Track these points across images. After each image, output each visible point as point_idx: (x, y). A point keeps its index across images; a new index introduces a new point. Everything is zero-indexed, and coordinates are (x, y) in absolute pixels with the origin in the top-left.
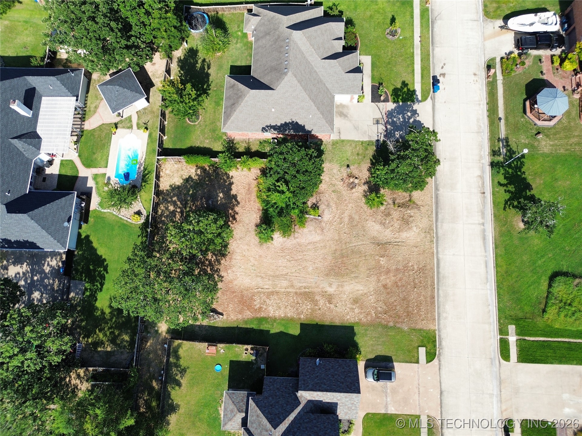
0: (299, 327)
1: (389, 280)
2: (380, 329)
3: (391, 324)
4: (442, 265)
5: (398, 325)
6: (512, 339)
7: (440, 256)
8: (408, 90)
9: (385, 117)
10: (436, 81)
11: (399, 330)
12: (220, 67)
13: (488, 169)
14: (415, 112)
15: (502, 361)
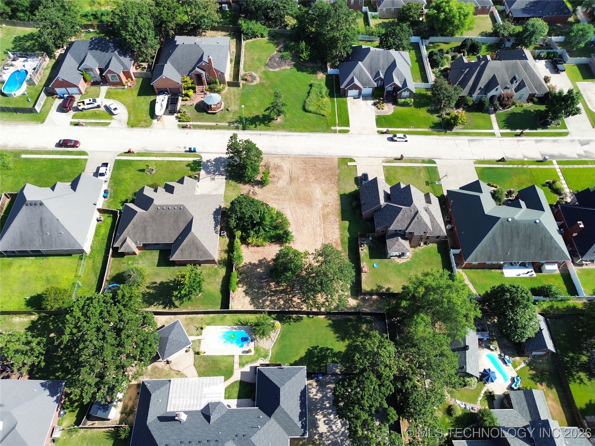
0: (344, 222)
1: (312, 177)
2: (340, 182)
3: (337, 177)
4: (302, 154)
5: (337, 174)
6: (338, 128)
7: (297, 154)
8: (192, 163)
9: (209, 175)
10: (190, 151)
11: (340, 174)
12: (157, 274)
13: (246, 132)
14: (208, 161)
15: (350, 133)
